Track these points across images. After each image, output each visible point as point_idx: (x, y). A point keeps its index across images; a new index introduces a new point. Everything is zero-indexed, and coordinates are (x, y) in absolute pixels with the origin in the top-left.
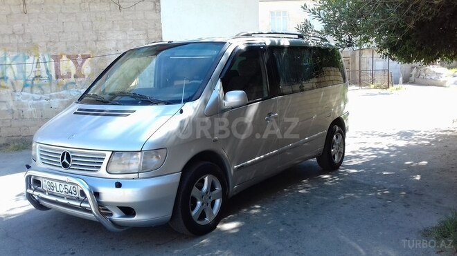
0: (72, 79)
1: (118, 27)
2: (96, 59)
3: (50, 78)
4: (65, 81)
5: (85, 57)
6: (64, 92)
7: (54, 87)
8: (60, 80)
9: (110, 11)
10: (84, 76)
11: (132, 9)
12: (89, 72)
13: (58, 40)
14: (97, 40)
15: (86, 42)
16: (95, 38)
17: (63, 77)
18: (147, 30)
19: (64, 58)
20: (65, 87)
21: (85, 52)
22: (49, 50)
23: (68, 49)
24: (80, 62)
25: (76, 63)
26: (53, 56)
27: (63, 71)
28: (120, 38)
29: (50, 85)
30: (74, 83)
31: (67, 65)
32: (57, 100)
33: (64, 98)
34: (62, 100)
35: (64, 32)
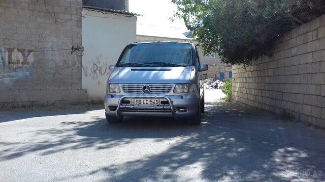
0: (20, 65)
1: (54, 34)
2: (38, 53)
3: (4, 63)
4: (15, 66)
5: (30, 51)
6: (13, 73)
7: (6, 70)
8: (11, 65)
9: (50, 23)
10: (29, 63)
11: (64, 24)
12: (32, 61)
13: (12, 38)
14: (40, 41)
15: (32, 41)
16: (38, 39)
17: (13, 63)
18: (72, 38)
19: (16, 50)
20: (15, 70)
21: (30, 48)
22: (5, 44)
23: (19, 45)
24: (26, 54)
25: (24, 55)
26: (7, 48)
27: (14, 59)
28: (55, 41)
29: (4, 68)
30: (22, 68)
31: (17, 55)
32: (8, 78)
33: (13, 77)
34: (12, 79)
35: (16, 33)
